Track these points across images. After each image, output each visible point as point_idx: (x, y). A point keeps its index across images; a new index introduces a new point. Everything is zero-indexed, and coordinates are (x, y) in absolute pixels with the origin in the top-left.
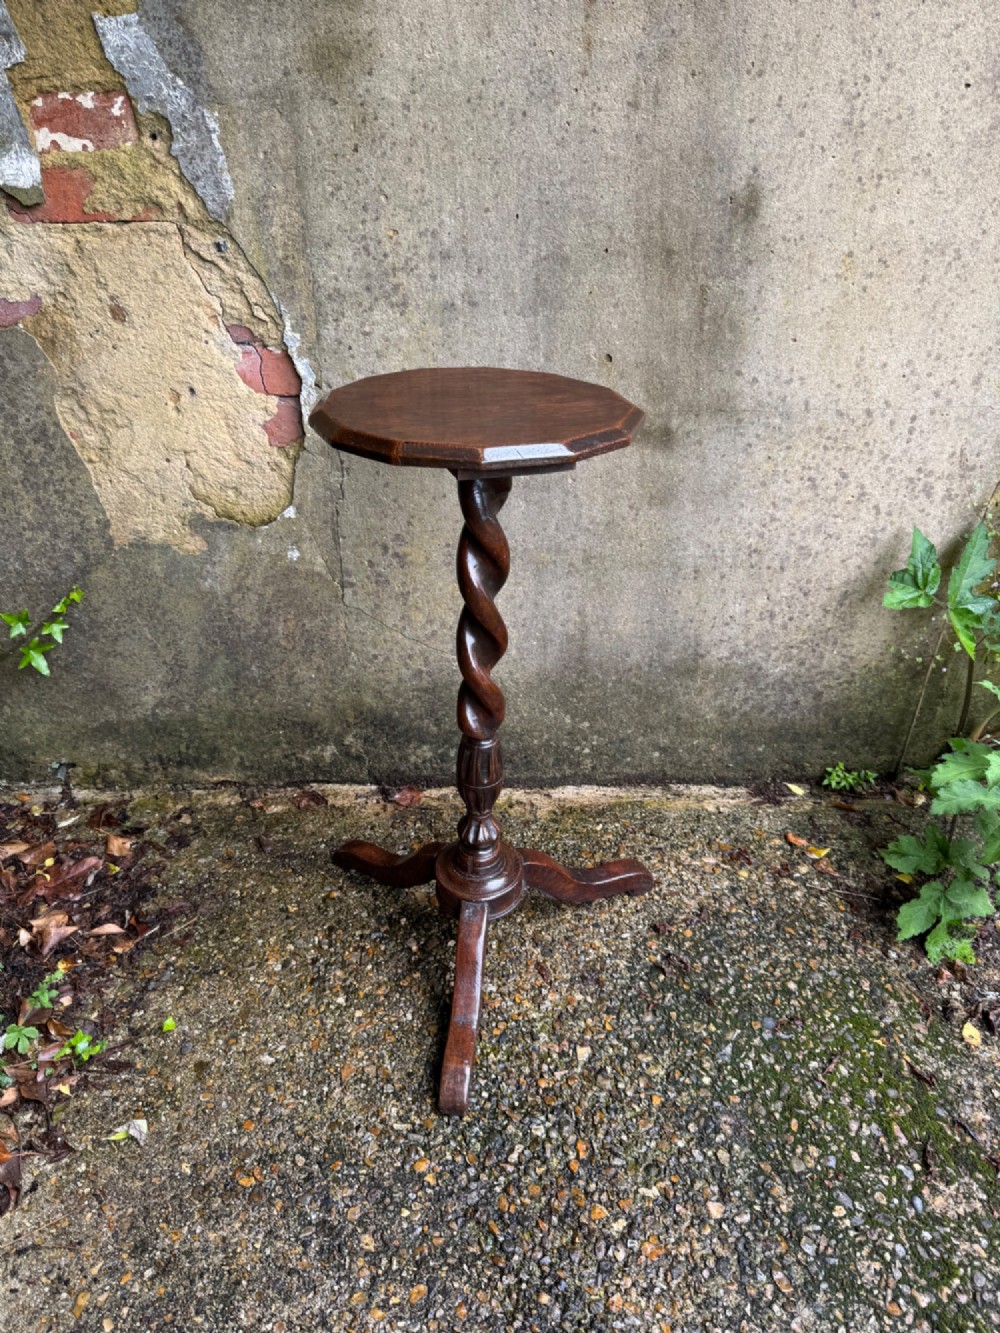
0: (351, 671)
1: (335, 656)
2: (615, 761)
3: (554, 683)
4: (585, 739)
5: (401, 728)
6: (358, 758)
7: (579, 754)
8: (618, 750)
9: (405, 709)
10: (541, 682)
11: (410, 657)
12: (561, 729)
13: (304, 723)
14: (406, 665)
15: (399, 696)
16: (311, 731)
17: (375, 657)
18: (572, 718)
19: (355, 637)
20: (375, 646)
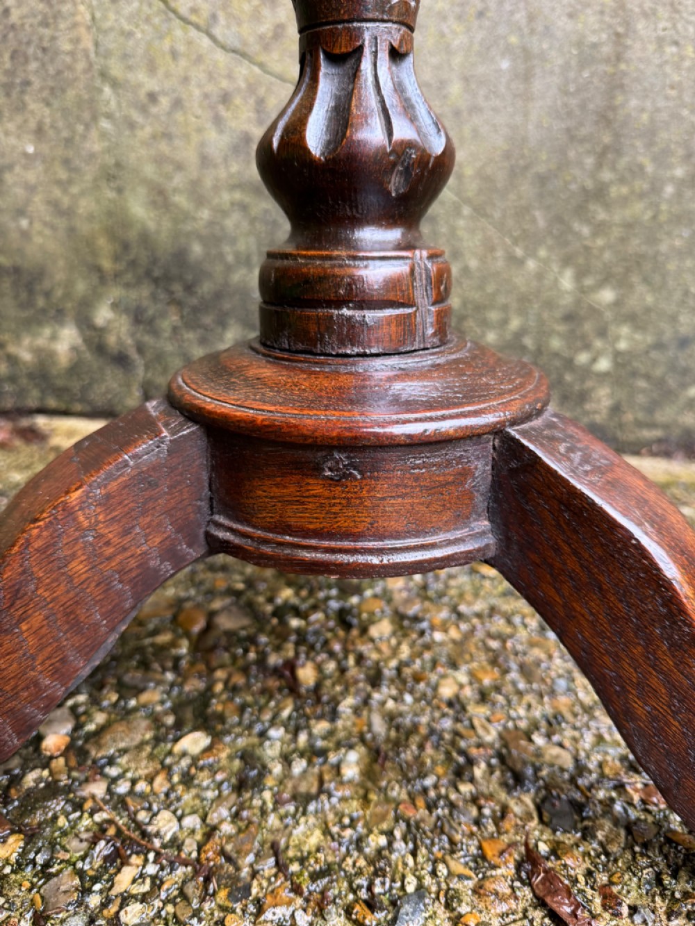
0: (104, 135)
1: (71, 94)
2: (664, 394)
3: (542, 180)
4: (602, 333)
5: (206, 288)
6: (121, 360)
7: (586, 372)
8: (673, 367)
9: (214, 238)
10: (515, 174)
11: (225, 98)
12: (549, 305)
13: (17, 270)
14: (218, 121)
15: (200, 201)
16: (31, 292)
17: (152, 97)
18: (580, 275)
19: (110, 42)
20: (152, 68)
